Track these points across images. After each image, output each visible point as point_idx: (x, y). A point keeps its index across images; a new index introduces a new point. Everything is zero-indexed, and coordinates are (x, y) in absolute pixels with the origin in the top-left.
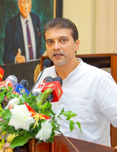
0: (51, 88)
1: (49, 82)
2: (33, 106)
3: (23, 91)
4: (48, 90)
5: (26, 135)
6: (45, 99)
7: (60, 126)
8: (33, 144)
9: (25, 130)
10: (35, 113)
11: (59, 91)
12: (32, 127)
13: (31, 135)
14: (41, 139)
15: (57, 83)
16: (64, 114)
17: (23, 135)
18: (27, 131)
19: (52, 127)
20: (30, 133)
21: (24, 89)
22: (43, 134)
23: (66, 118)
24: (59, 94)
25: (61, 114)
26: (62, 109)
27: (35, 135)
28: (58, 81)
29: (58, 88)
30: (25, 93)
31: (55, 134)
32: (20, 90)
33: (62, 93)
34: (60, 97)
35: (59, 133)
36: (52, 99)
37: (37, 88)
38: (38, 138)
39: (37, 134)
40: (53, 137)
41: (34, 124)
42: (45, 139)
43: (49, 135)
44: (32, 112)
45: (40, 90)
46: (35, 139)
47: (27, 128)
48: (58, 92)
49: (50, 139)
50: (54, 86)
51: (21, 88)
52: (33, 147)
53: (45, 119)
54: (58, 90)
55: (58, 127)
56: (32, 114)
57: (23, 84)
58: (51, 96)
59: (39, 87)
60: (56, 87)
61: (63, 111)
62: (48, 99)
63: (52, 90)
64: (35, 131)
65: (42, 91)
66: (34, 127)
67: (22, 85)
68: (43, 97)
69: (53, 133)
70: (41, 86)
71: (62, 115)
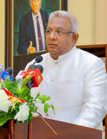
0: (31, 74)
1: (31, 69)
2: (13, 90)
3: (8, 77)
4: (29, 77)
5: (6, 116)
6: (25, 85)
7: (37, 109)
8: (12, 124)
9: (5, 112)
10: (13, 97)
11: (39, 78)
12: (11, 109)
13: (11, 117)
14: (19, 120)
15: (37, 71)
16: (39, 98)
17: (3, 117)
18: (6, 113)
19: (29, 109)
20: (10, 114)
21: (8, 76)
22: (21, 116)
23: (41, 102)
24: (38, 80)
25: (36, 98)
26: (38, 94)
27: (14, 117)
28: (38, 69)
29: (37, 74)
30: (10, 79)
31: (33, 116)
32: (5, 76)
33: (42, 79)
34: (40, 83)
35: (38, 115)
36: (32, 85)
37: (20, 75)
38: (17, 119)
39: (15, 116)
40: (31, 119)
41: (12, 107)
42: (23, 120)
43: (26, 116)
44: (10, 96)
45: (22, 76)
46: (14, 120)
47: (6, 110)
48: (37, 79)
49: (28, 120)
50: (34, 73)
51: (6, 75)
52: (12, 127)
53: (21, 102)
54: (37, 77)
55: (36, 110)
56: (10, 97)
57: (9, 71)
58: (31, 82)
59: (22, 74)
60: (36, 74)
61: (38, 95)
62: (28, 85)
63: (32, 76)
64: (14, 113)
65: (24, 78)
66: (12, 109)
67: (8, 73)
68: (23, 83)
69: (31, 115)
70: (23, 73)
71: (38, 99)
